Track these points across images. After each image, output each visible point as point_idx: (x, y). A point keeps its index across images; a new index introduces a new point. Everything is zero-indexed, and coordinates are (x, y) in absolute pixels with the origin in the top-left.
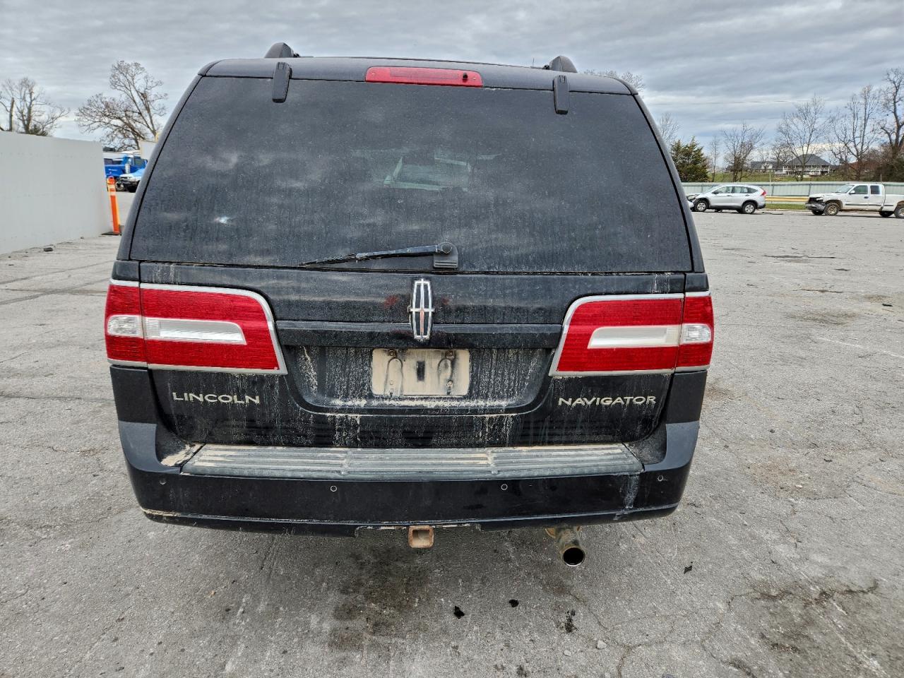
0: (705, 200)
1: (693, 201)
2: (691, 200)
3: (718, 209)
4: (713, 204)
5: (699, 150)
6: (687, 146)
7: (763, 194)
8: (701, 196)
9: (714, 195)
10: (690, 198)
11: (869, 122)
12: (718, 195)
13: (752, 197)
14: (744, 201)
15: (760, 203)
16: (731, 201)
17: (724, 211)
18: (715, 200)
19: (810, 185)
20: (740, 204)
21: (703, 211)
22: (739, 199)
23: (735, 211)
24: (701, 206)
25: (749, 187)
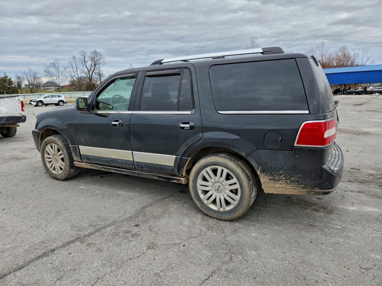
0: (41, 101)
1: (36, 102)
2: (34, 102)
3: (46, 105)
4: (45, 103)
5: (10, 79)
6: (3, 77)
7: (65, 97)
8: (38, 100)
9: (44, 99)
10: (33, 101)
11: (78, 69)
12: (46, 99)
13: (61, 99)
14: (58, 101)
15: (65, 101)
16: (53, 101)
17: (49, 105)
18: (46, 101)
19: (70, 93)
20: (57, 102)
21: (42, 106)
22: (56, 100)
23: (54, 105)
24: (40, 104)
25: (58, 95)
